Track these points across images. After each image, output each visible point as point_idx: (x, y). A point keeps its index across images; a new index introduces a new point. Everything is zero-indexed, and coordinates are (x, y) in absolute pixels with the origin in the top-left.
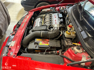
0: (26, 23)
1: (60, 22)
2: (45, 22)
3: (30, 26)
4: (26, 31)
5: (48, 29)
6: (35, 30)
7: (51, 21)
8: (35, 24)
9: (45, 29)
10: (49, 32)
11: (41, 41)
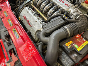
1: (69, 1)
11: (75, 44)
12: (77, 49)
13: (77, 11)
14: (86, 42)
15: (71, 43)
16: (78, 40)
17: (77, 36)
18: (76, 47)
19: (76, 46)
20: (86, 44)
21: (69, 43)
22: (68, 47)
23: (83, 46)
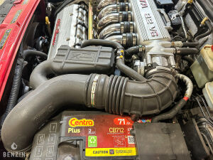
0: (16, 29)
1: (169, 25)
2: (99, 28)
3: (36, 37)
4: (18, 71)
5: (121, 63)
6: (57, 66)
7: (125, 19)
8: (57, 33)
9: (107, 62)
10: (132, 85)
11: (94, 132)
12: (87, 150)
13: (167, 57)
14: (129, 149)
15: (88, 125)
16: (114, 131)
17: (122, 120)
18: (90, 141)
19: (93, 140)
20: (124, 155)
21: (83, 120)
22: (70, 130)
23: (112, 152)
